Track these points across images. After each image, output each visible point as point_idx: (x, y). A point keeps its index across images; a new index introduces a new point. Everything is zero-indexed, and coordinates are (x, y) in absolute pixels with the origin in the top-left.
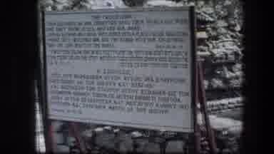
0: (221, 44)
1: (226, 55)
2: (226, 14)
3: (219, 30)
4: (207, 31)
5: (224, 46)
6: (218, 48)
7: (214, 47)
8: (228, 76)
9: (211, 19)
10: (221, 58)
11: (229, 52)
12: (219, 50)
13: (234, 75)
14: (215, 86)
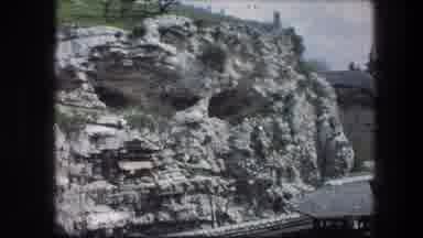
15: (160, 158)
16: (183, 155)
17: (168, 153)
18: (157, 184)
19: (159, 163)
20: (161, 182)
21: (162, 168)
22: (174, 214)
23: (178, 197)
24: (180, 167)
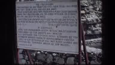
0: (91, 16)
1: (93, 20)
2: (93, 3)
3: (90, 10)
4: (85, 10)
5: (92, 17)
6: (89, 17)
7: (88, 17)
8: (94, 29)
9: (87, 5)
10: (91, 22)
11: (94, 19)
12: (90, 18)
13: (96, 29)
14: (88, 33)
15: (88, 9)
16: (96, 8)
17: (91, 7)
18: (87, 20)
19: (88, 11)
20: (88, 19)
21: (89, 13)
22: (93, 31)
23: (94, 25)
24: (95, 13)
